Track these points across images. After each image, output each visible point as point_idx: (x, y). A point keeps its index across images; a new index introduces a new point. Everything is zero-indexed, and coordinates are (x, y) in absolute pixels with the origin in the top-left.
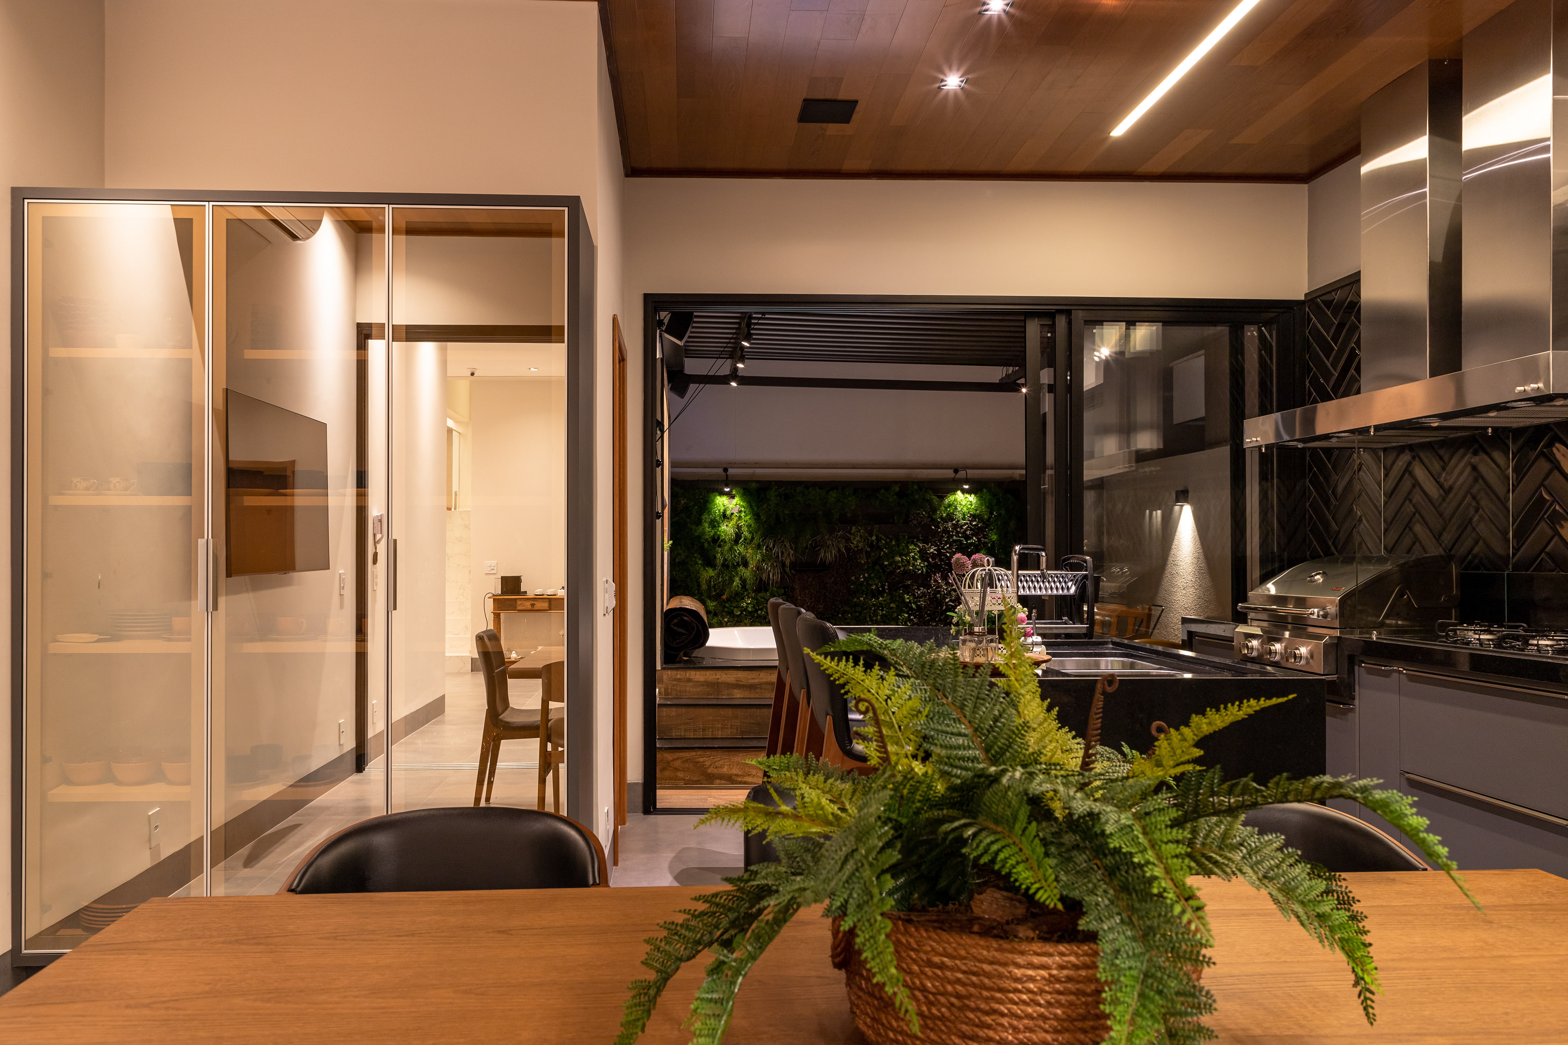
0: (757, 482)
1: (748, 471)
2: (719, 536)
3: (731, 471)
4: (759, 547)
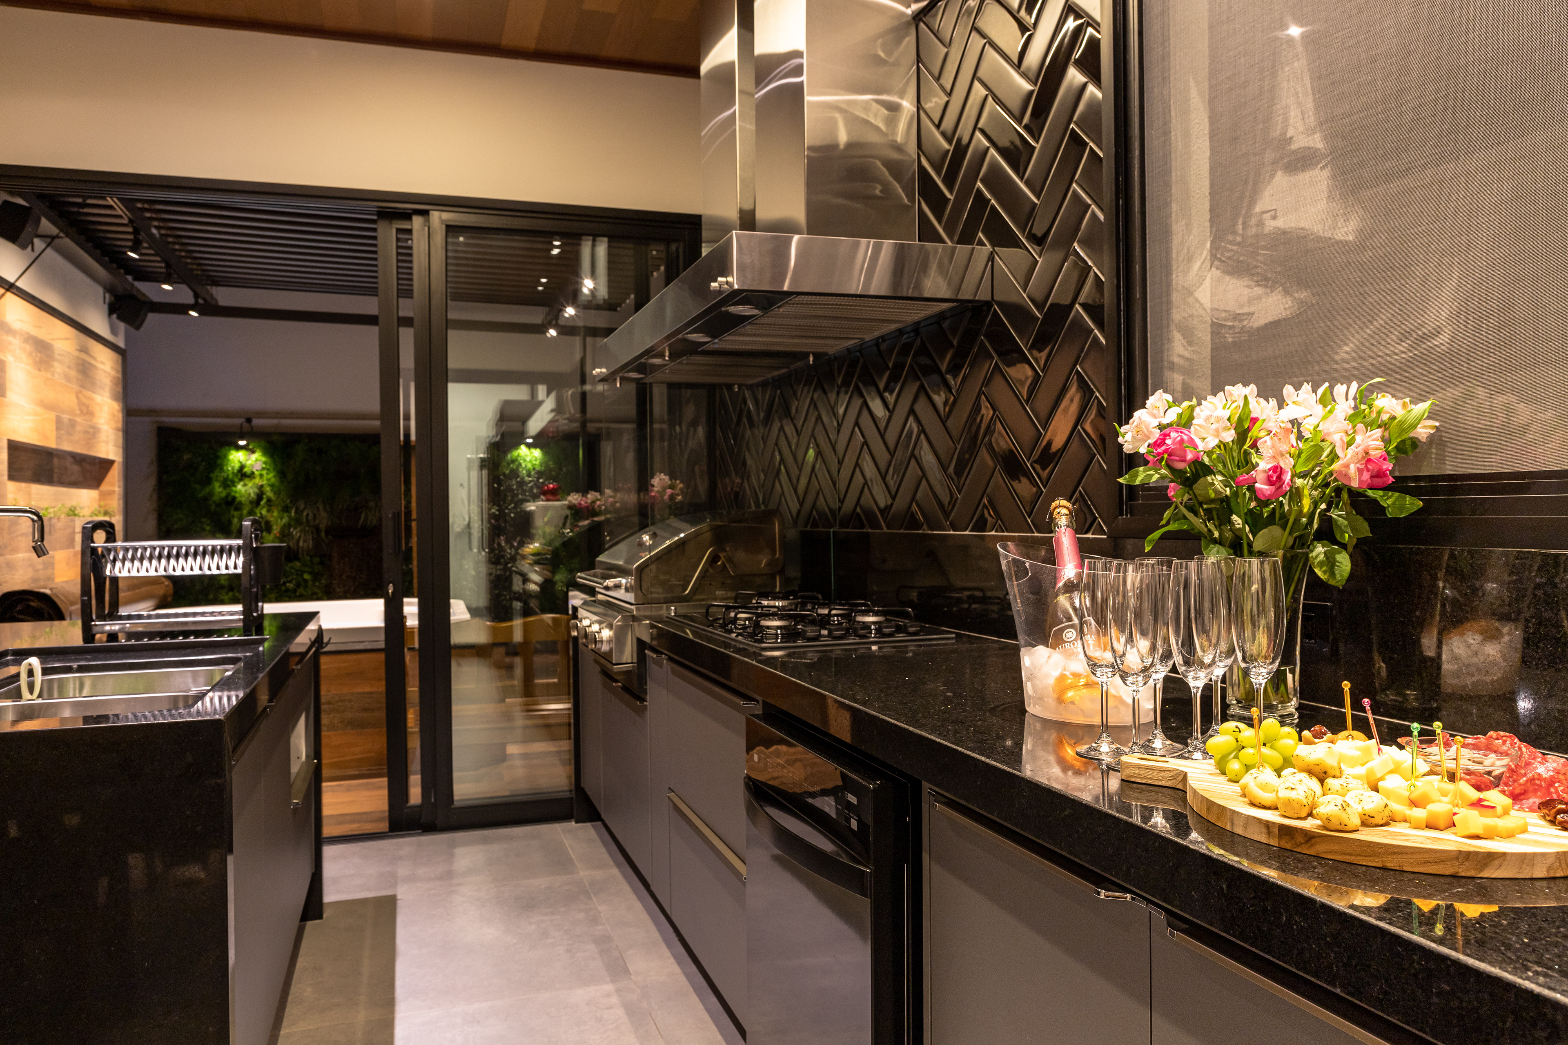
0: (282, 434)
1: (275, 421)
2: (234, 498)
3: (256, 422)
4: (286, 509)
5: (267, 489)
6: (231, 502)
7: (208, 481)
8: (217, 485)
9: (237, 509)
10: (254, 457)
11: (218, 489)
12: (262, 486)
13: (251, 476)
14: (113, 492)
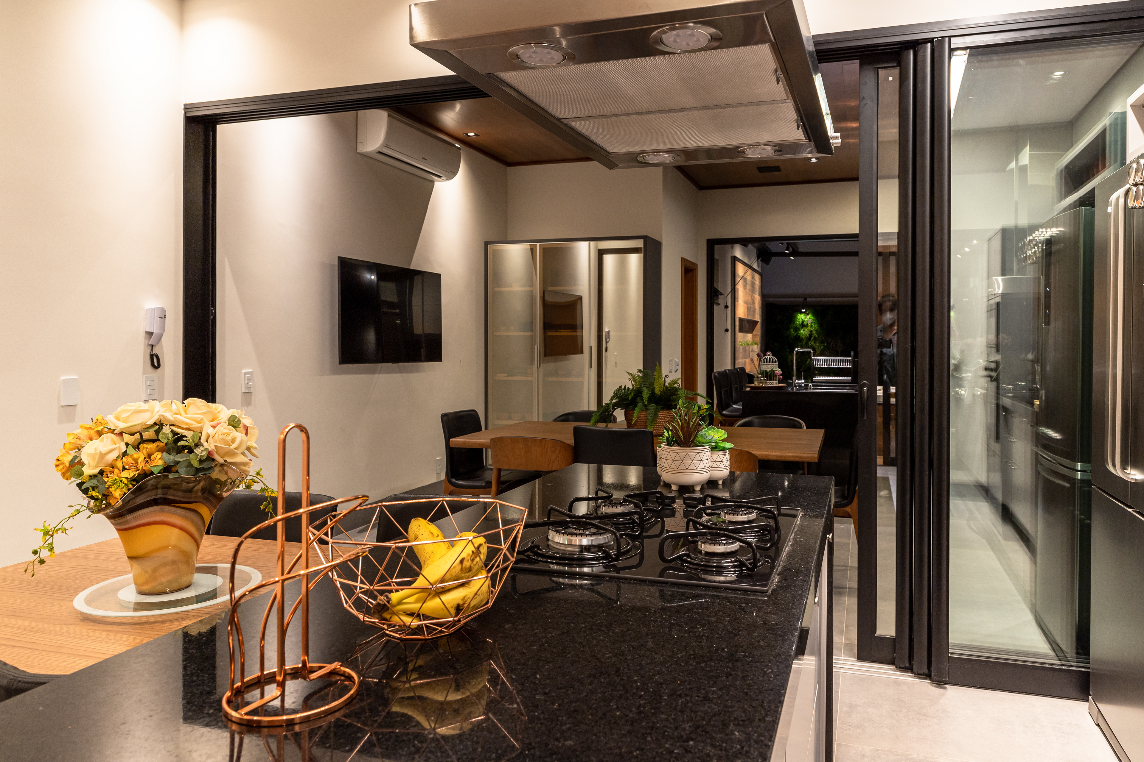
0: (821, 306)
1: (818, 299)
2: (799, 336)
3: (809, 300)
4: (822, 342)
5: (814, 332)
6: (798, 338)
7: (788, 328)
8: (792, 330)
9: (800, 342)
10: (808, 317)
11: (792, 331)
12: (812, 331)
13: (807, 326)
14: (758, 334)
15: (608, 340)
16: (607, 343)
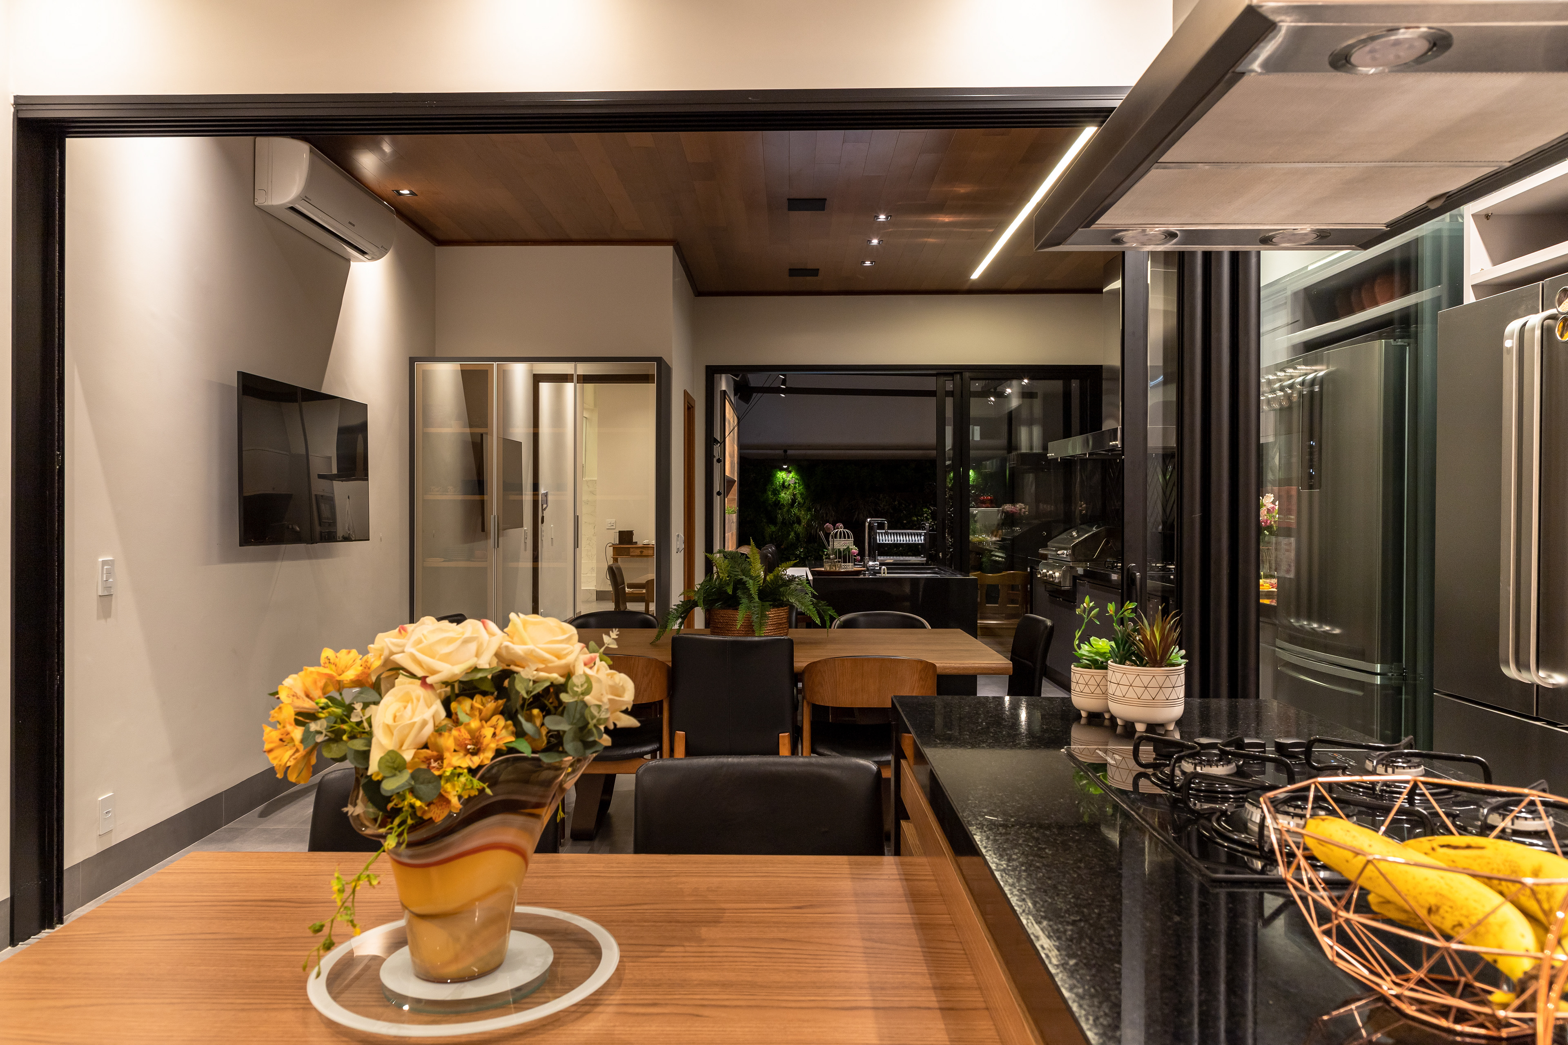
0: (807, 460)
1: (802, 452)
2: (779, 501)
3: (790, 452)
4: (809, 509)
5: (799, 496)
6: (777, 504)
7: (764, 491)
8: (770, 493)
9: (780, 509)
10: (792, 474)
11: (771, 495)
12: (796, 494)
13: (789, 487)
14: (735, 498)
15: (545, 506)
16: (543, 510)
